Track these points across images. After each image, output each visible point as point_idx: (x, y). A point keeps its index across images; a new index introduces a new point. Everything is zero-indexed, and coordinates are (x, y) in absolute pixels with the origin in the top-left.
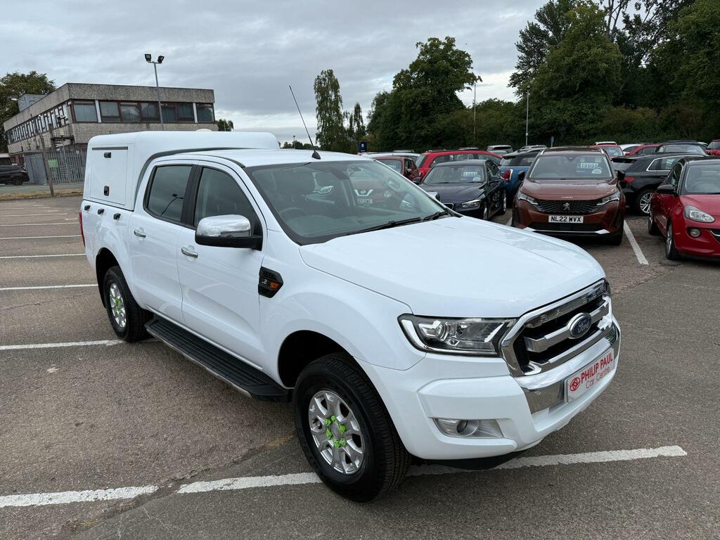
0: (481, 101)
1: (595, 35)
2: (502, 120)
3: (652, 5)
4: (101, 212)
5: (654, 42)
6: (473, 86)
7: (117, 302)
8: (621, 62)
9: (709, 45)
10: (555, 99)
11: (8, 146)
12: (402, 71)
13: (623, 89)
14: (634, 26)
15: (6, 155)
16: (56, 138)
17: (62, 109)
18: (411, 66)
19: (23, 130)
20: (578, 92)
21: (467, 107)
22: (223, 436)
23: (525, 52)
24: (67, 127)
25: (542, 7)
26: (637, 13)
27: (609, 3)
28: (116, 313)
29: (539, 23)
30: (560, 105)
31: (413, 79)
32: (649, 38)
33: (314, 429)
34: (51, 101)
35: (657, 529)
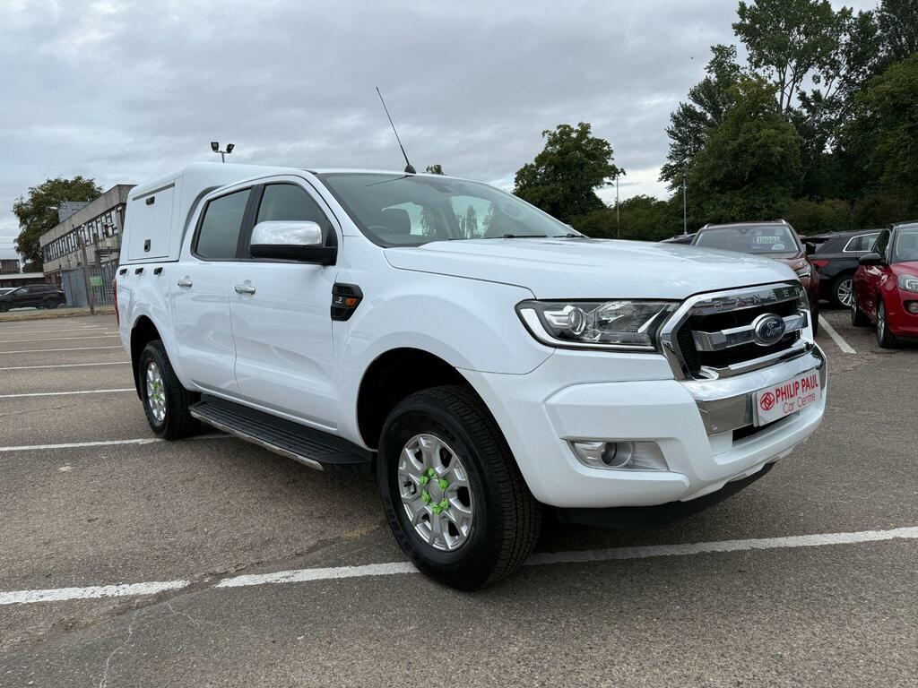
0: (626, 199)
1: (765, 113)
2: (653, 220)
3: (833, 78)
4: (139, 271)
5: (839, 121)
6: (615, 181)
7: (156, 387)
8: (799, 145)
9: (911, 119)
10: (719, 192)
11: (44, 265)
12: (526, 166)
13: (806, 178)
14: (813, 104)
15: (40, 275)
16: (102, 251)
17: (110, 216)
18: (536, 160)
19: (63, 245)
20: (747, 183)
21: (608, 206)
22: (284, 528)
23: (679, 139)
24: (115, 238)
25: (697, 85)
26: (816, 87)
27: (780, 77)
28: (154, 403)
29: (694, 104)
30: (726, 198)
31: (540, 175)
32: (833, 117)
33: (404, 495)
34: (97, 207)
35: (902, 616)
